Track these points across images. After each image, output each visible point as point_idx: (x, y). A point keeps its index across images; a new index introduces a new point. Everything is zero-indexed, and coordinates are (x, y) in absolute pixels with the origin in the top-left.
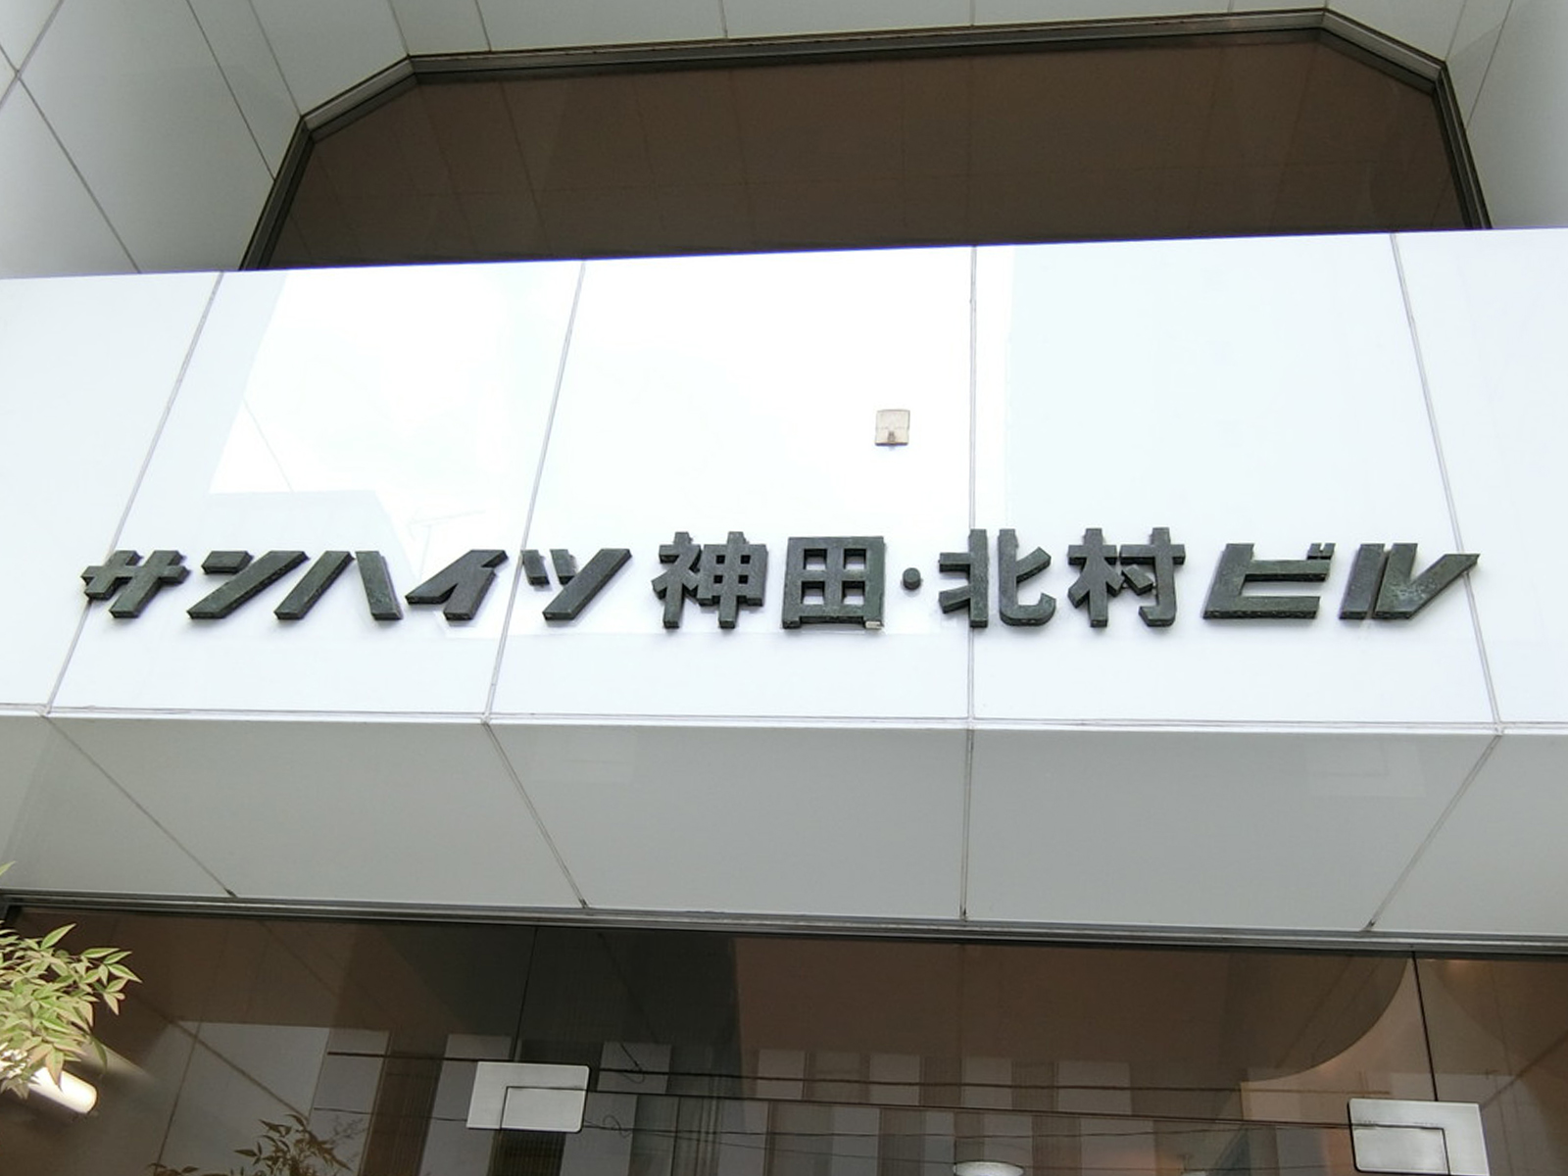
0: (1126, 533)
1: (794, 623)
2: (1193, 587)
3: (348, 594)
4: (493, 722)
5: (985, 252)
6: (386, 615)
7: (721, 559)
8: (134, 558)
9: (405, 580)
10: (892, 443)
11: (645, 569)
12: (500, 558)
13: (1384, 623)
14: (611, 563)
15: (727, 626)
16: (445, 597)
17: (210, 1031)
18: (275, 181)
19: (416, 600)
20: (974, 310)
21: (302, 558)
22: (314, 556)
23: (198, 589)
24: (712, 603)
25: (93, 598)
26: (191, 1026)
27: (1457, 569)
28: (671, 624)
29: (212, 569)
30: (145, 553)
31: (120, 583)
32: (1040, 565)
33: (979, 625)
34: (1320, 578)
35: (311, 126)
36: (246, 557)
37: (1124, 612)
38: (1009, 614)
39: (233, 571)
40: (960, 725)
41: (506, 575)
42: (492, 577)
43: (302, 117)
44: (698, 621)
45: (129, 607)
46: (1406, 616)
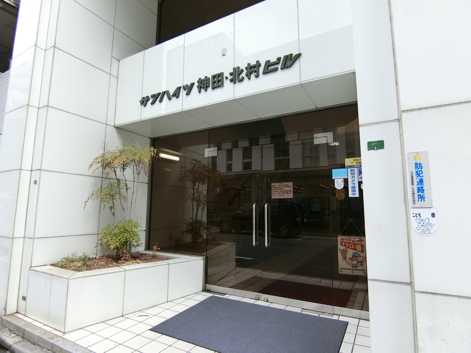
0: (253, 63)
1: (213, 88)
2: (261, 69)
3: (166, 97)
4: (183, 111)
5: (235, 13)
6: (170, 99)
7: (204, 81)
8: (144, 98)
9: (171, 93)
10: (224, 55)
11: (196, 84)
12: (181, 87)
13: (287, 69)
14: (193, 84)
15: (206, 91)
16: (175, 95)
17: (187, 148)
18: (157, 16)
19: (173, 96)
20: (234, 26)
21: (160, 93)
22: (161, 92)
23: (151, 100)
24: (204, 88)
25: (141, 104)
26: (185, 148)
27: (299, 56)
28: (200, 92)
29: (152, 97)
30: (145, 97)
31: (143, 102)
32: (242, 71)
33: (235, 83)
34: (278, 63)
35: (160, 2)
36: (155, 95)
37: (253, 76)
38: (239, 81)
39: (154, 97)
40: (233, 99)
41: (182, 89)
42: (180, 91)
43: (158, 1)
44: (203, 91)
45: (145, 105)
46: (290, 66)
